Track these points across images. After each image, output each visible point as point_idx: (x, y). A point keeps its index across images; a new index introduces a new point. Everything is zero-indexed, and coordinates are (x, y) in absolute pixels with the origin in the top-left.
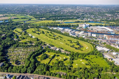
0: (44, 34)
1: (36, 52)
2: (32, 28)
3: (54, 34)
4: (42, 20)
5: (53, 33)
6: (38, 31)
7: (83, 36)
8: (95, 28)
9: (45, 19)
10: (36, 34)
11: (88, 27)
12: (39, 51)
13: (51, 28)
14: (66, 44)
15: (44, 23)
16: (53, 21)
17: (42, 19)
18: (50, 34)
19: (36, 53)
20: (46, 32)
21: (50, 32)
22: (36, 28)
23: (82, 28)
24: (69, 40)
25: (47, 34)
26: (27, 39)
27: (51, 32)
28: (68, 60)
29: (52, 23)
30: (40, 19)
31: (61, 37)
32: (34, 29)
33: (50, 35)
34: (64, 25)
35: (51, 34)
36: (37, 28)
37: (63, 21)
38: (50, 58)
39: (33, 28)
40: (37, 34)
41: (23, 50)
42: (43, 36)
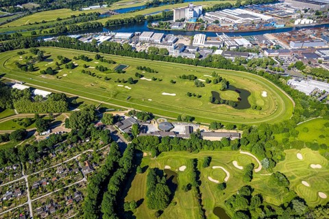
0: (74, 67)
1: (108, 178)
2: (6, 50)
3: (115, 63)
4: (31, 13)
5: (106, 56)
6: (43, 59)
7: (214, 49)
8: (223, 18)
9: (38, 8)
10: (43, 76)
11: (201, 17)
12: (116, 166)
13: (85, 41)
14: (190, 95)
15: (44, 22)
16: (72, 9)
17: (26, 10)
18: (97, 62)
19: (113, 179)
20: (75, 58)
21: (94, 58)
22: (25, 50)
23: (187, 24)
24: (185, 77)
25: (86, 67)
26: (13, 108)
27: (98, 57)
28: (256, 170)
29: (74, 17)
30: (20, 10)
31: (149, 70)
32: (21, 54)
33: (103, 69)
34: (122, 22)
35: (105, 65)
36: (27, 46)
37: (105, 6)
38: (189, 187)
39: (12, 49)
40: (45, 73)
41: (26, 177)
42: (78, 78)
